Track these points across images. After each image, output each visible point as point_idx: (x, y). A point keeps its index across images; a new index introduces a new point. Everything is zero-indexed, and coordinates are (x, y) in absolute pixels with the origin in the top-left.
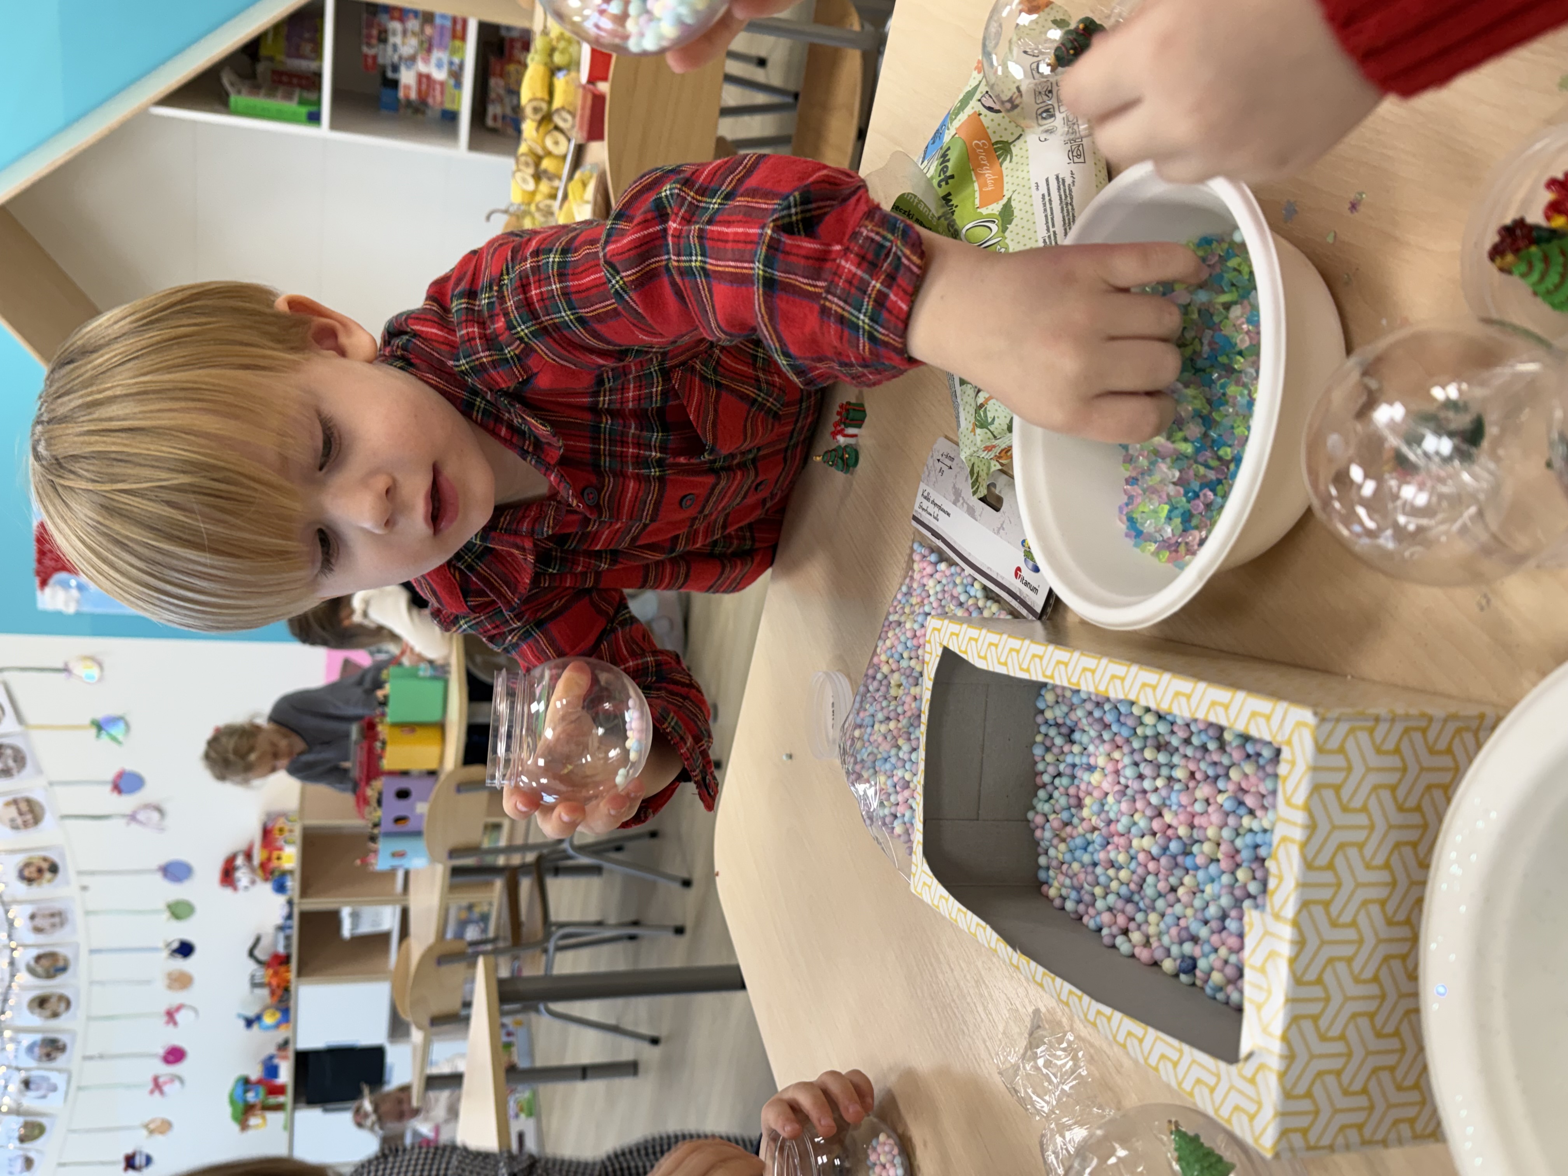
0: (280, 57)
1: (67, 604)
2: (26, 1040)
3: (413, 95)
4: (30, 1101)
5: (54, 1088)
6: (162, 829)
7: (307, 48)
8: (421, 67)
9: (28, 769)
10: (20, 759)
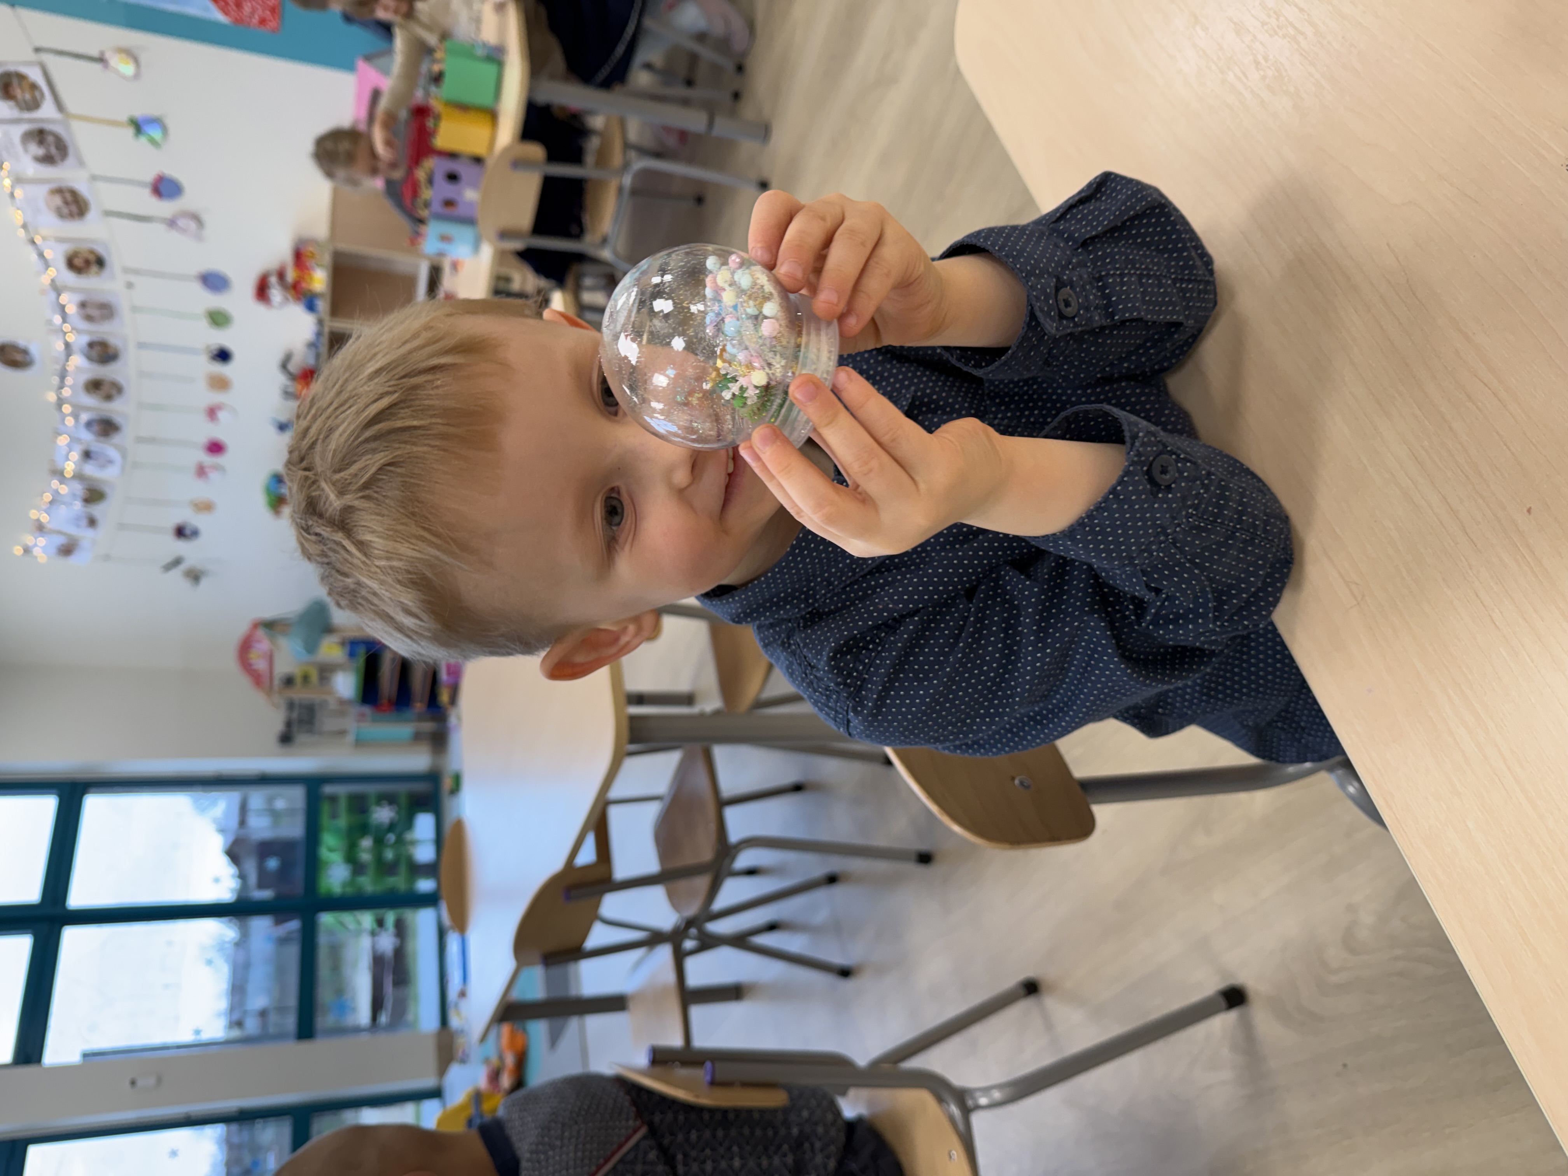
6: (199, 238)
9: (71, 160)
10: (62, 147)
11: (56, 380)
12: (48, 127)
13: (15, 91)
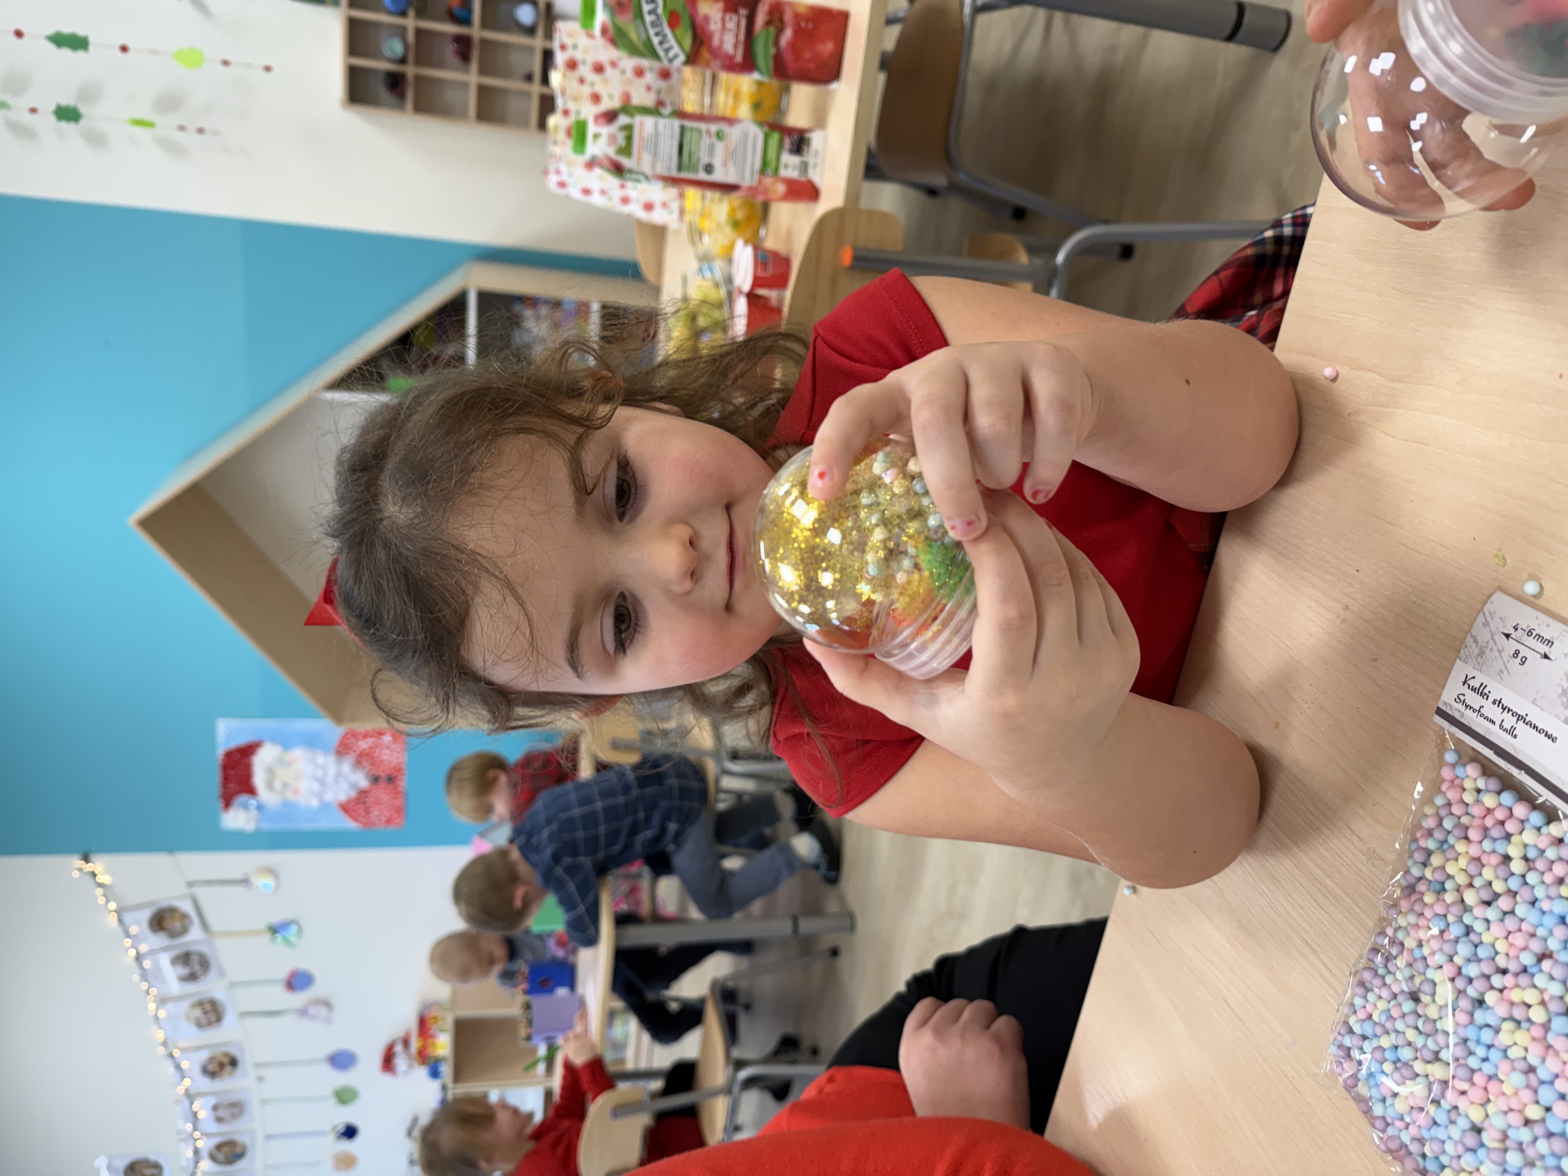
1: (247, 823)
6: (328, 1021)
9: (213, 972)
10: (205, 964)
12: (193, 948)
13: (167, 923)
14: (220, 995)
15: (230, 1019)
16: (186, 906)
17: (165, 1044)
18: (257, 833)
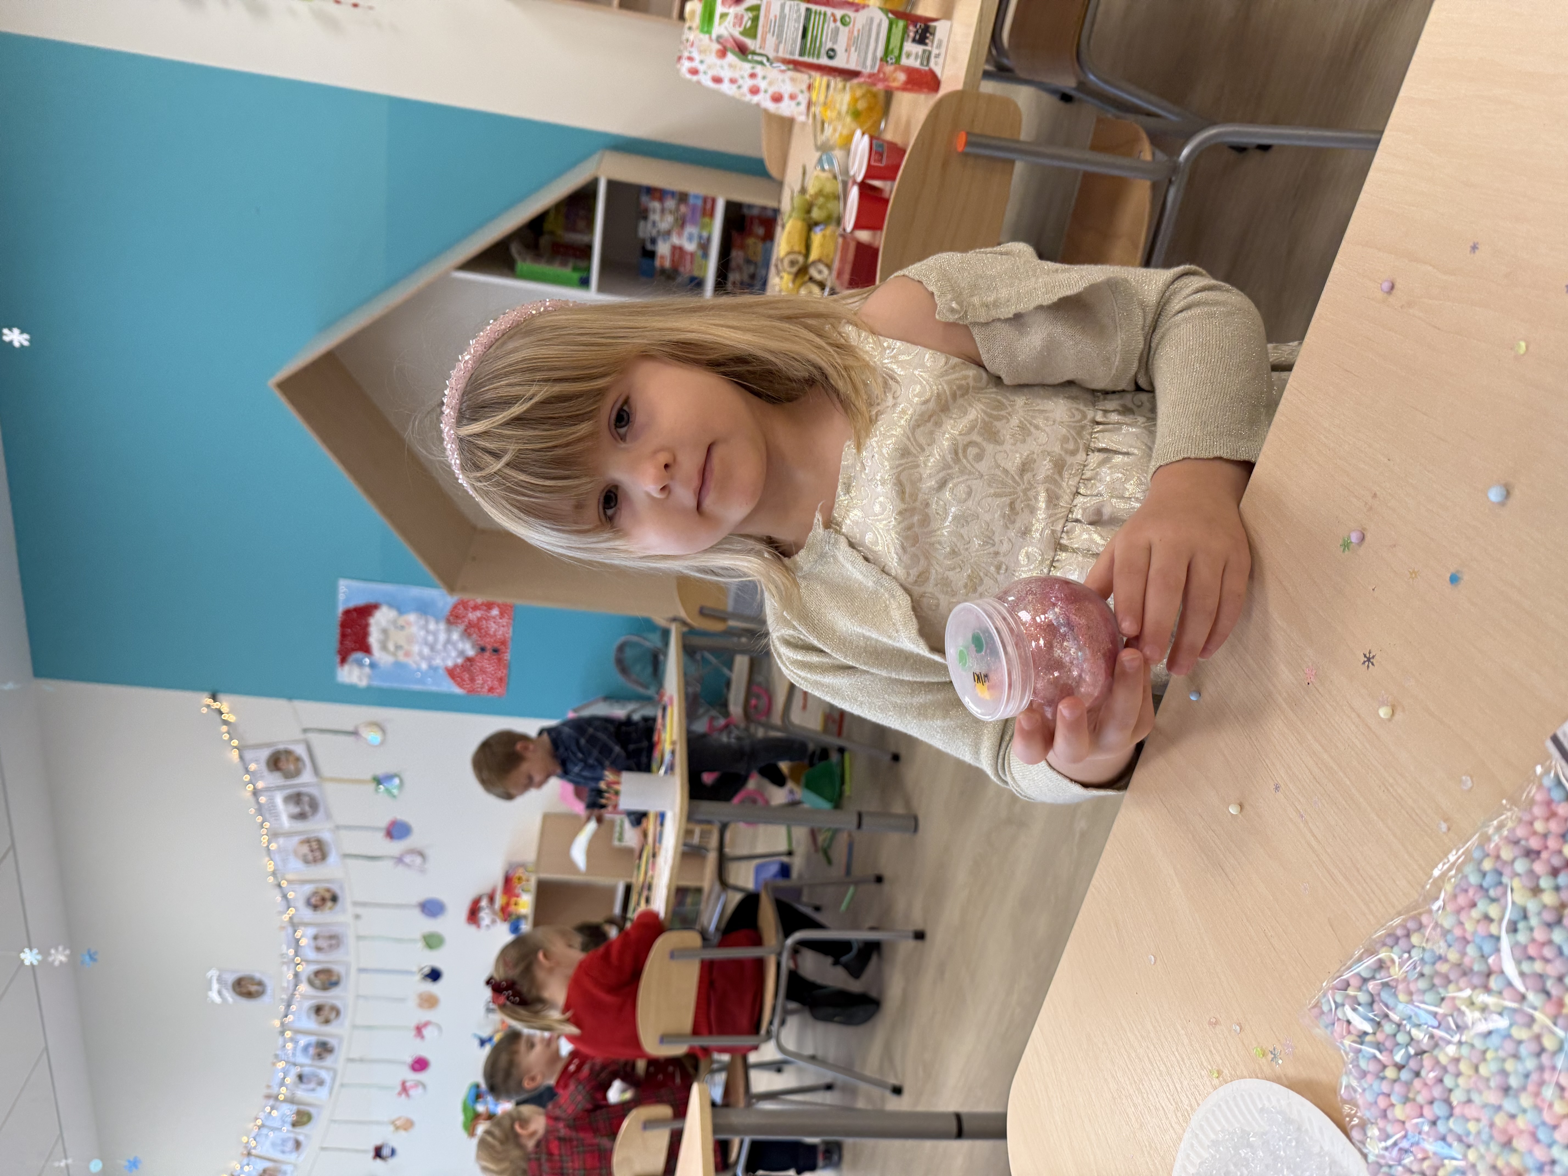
0: (560, 232)
1: (360, 678)
2: (303, 1041)
3: (667, 264)
4: (301, 1093)
5: (321, 1083)
6: (422, 871)
7: (581, 224)
8: (675, 240)
9: (321, 814)
10: (314, 805)
11: (282, 1008)
12: (303, 790)
13: (283, 764)
14: (326, 836)
15: (333, 858)
16: (300, 750)
17: (274, 874)
18: (369, 689)
